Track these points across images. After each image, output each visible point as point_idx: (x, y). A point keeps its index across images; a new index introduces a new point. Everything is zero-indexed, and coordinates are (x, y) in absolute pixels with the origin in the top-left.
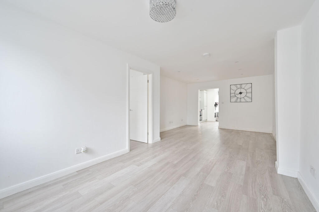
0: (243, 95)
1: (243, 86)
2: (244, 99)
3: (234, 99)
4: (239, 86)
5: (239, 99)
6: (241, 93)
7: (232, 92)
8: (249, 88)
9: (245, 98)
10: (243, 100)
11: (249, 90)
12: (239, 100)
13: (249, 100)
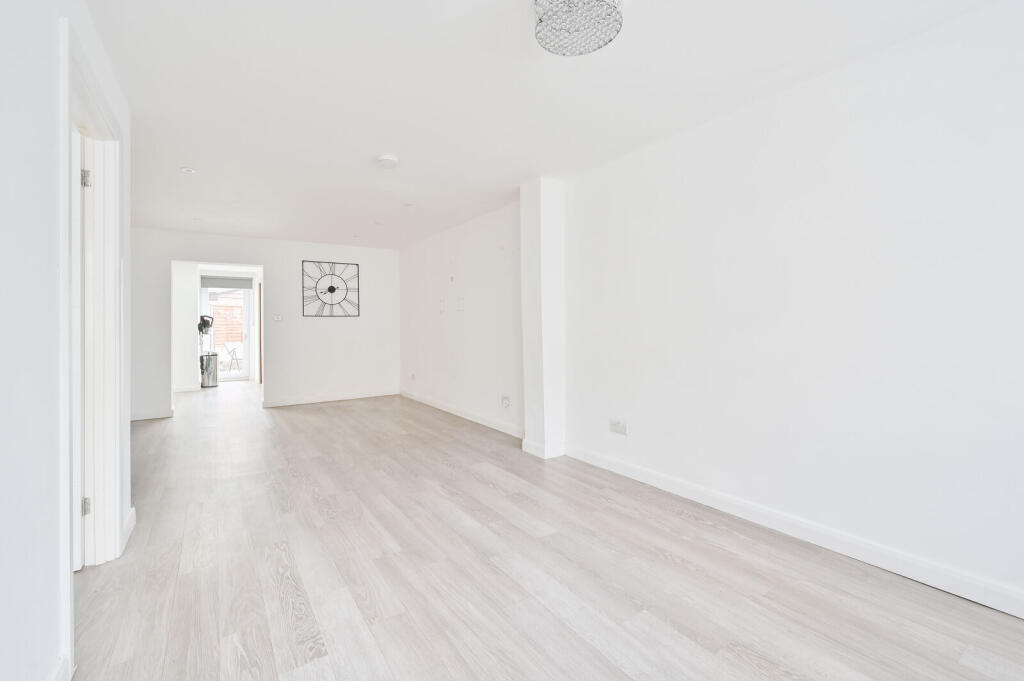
0: (338, 295)
1: (339, 269)
2: (342, 307)
3: (312, 308)
4: (326, 267)
5: (327, 307)
6: (332, 290)
7: (309, 283)
8: (353, 278)
9: (344, 304)
10: (337, 310)
11: (353, 284)
12: (327, 311)
13: (353, 311)
